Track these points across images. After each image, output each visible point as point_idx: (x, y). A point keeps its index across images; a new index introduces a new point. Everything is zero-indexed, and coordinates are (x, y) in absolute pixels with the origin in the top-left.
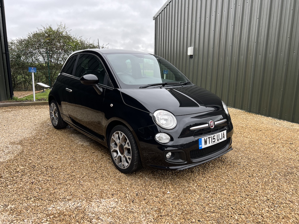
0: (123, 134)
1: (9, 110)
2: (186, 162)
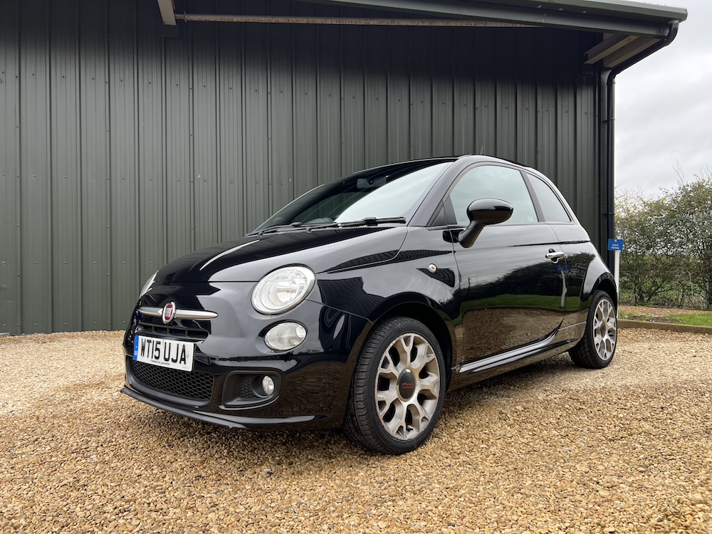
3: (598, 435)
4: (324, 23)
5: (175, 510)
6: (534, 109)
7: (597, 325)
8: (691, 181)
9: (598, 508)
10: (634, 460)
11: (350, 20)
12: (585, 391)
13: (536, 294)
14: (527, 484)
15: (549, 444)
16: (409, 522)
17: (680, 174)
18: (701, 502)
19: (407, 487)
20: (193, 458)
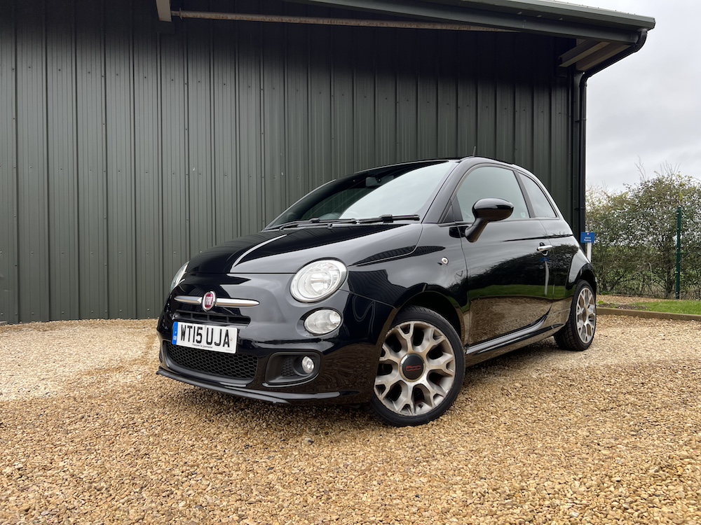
3: (591, 406)
4: (316, 23)
5: (237, 473)
6: (512, 108)
7: (579, 312)
8: (652, 177)
9: (603, 463)
10: (625, 426)
11: (341, 21)
12: (572, 370)
13: (519, 284)
14: (539, 447)
15: (550, 414)
16: (446, 477)
17: (642, 170)
18: (688, 457)
19: (436, 451)
20: (235, 431)
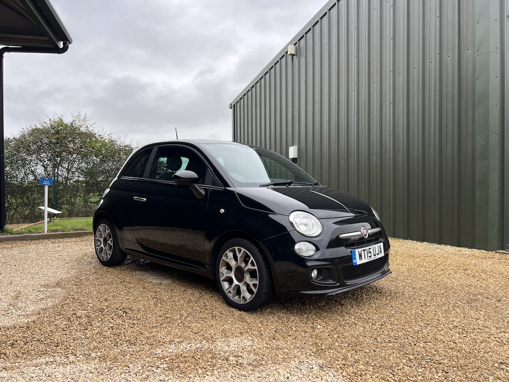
0: (243, 250)
1: (7, 246)
2: (338, 284)
